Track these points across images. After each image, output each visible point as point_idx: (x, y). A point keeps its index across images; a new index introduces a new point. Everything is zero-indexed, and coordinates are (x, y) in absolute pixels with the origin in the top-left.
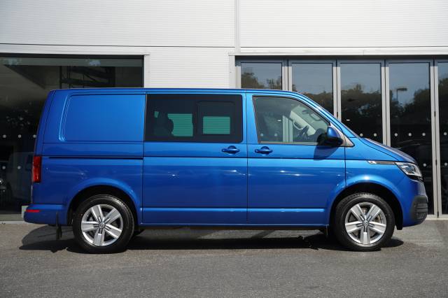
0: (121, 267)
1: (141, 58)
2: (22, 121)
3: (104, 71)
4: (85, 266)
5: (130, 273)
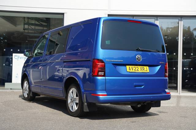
0: (51, 111)
1: (63, 14)
2: (2, 39)
3: (45, 19)
4: (35, 110)
5: (55, 114)
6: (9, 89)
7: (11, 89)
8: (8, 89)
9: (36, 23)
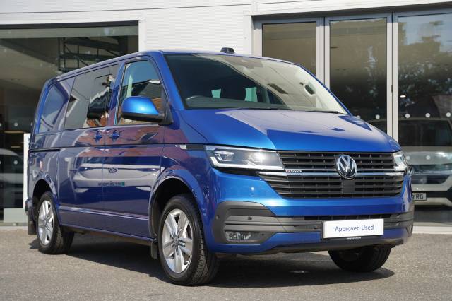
6: (15, 224)
7: (17, 224)
8: (11, 225)
9: (100, 54)
